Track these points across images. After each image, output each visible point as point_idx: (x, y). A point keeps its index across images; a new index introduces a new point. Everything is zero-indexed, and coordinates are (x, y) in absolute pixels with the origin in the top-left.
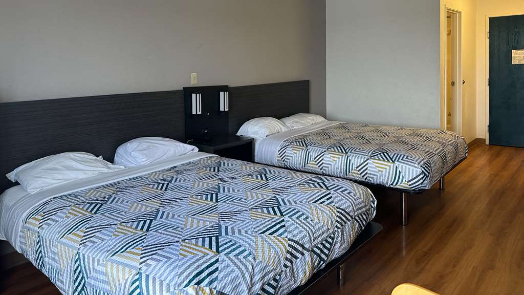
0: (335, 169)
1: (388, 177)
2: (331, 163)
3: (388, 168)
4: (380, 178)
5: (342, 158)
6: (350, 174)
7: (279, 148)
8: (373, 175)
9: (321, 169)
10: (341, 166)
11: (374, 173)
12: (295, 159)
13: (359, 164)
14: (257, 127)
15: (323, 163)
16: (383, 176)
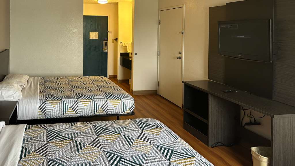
0: (87, 111)
1: (120, 109)
2: (84, 108)
3: (119, 103)
4: (115, 111)
5: (91, 103)
6: (97, 112)
7: (38, 105)
8: (111, 109)
9: (77, 114)
10: (91, 109)
11: (112, 108)
12: (55, 110)
13: (102, 105)
14: (11, 91)
15: (78, 109)
16: (117, 109)
